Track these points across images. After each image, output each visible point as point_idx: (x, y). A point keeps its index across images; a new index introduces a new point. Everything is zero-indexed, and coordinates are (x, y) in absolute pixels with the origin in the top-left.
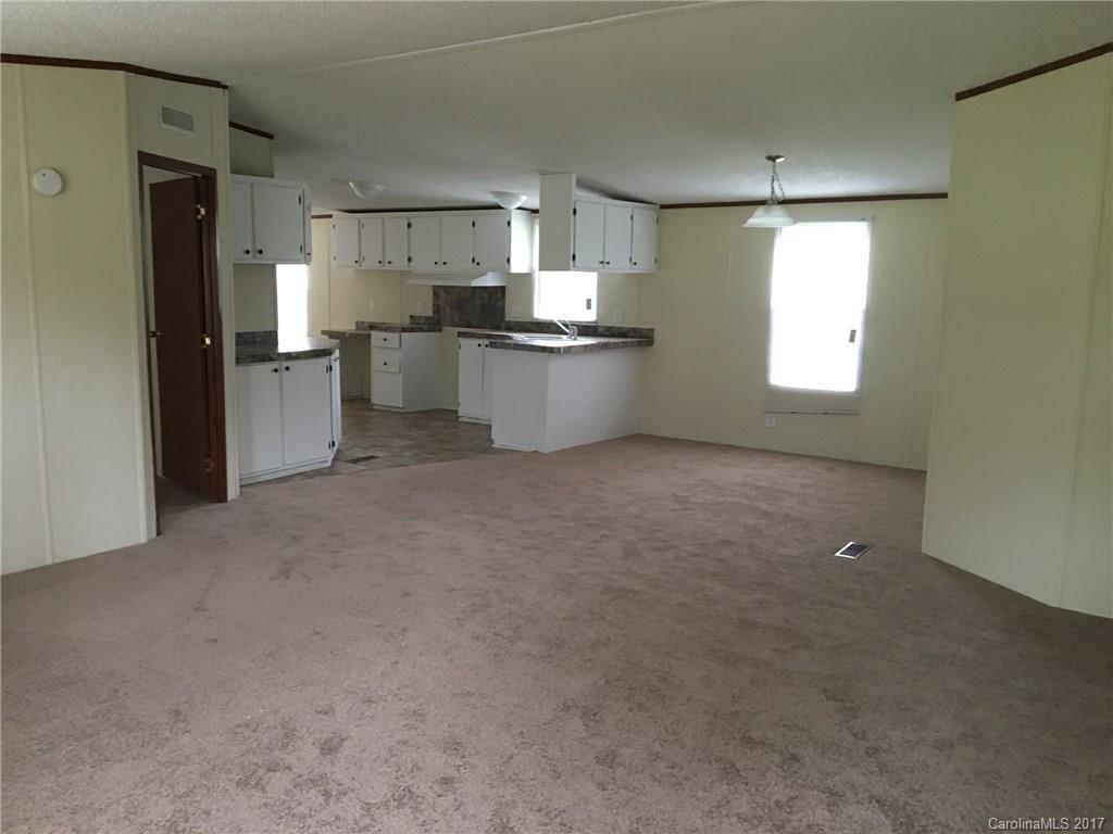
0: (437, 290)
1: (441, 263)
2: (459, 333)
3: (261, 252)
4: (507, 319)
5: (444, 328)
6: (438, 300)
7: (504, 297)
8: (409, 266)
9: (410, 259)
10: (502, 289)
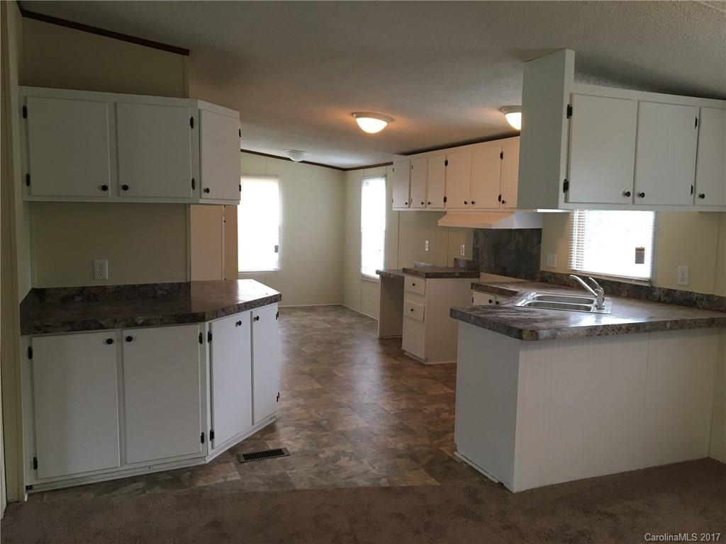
0: (477, 233)
1: (469, 203)
2: (472, 284)
3: (125, 188)
4: (542, 269)
5: (481, 273)
6: (477, 244)
7: (539, 242)
8: (445, 206)
9: (445, 200)
10: (538, 232)
